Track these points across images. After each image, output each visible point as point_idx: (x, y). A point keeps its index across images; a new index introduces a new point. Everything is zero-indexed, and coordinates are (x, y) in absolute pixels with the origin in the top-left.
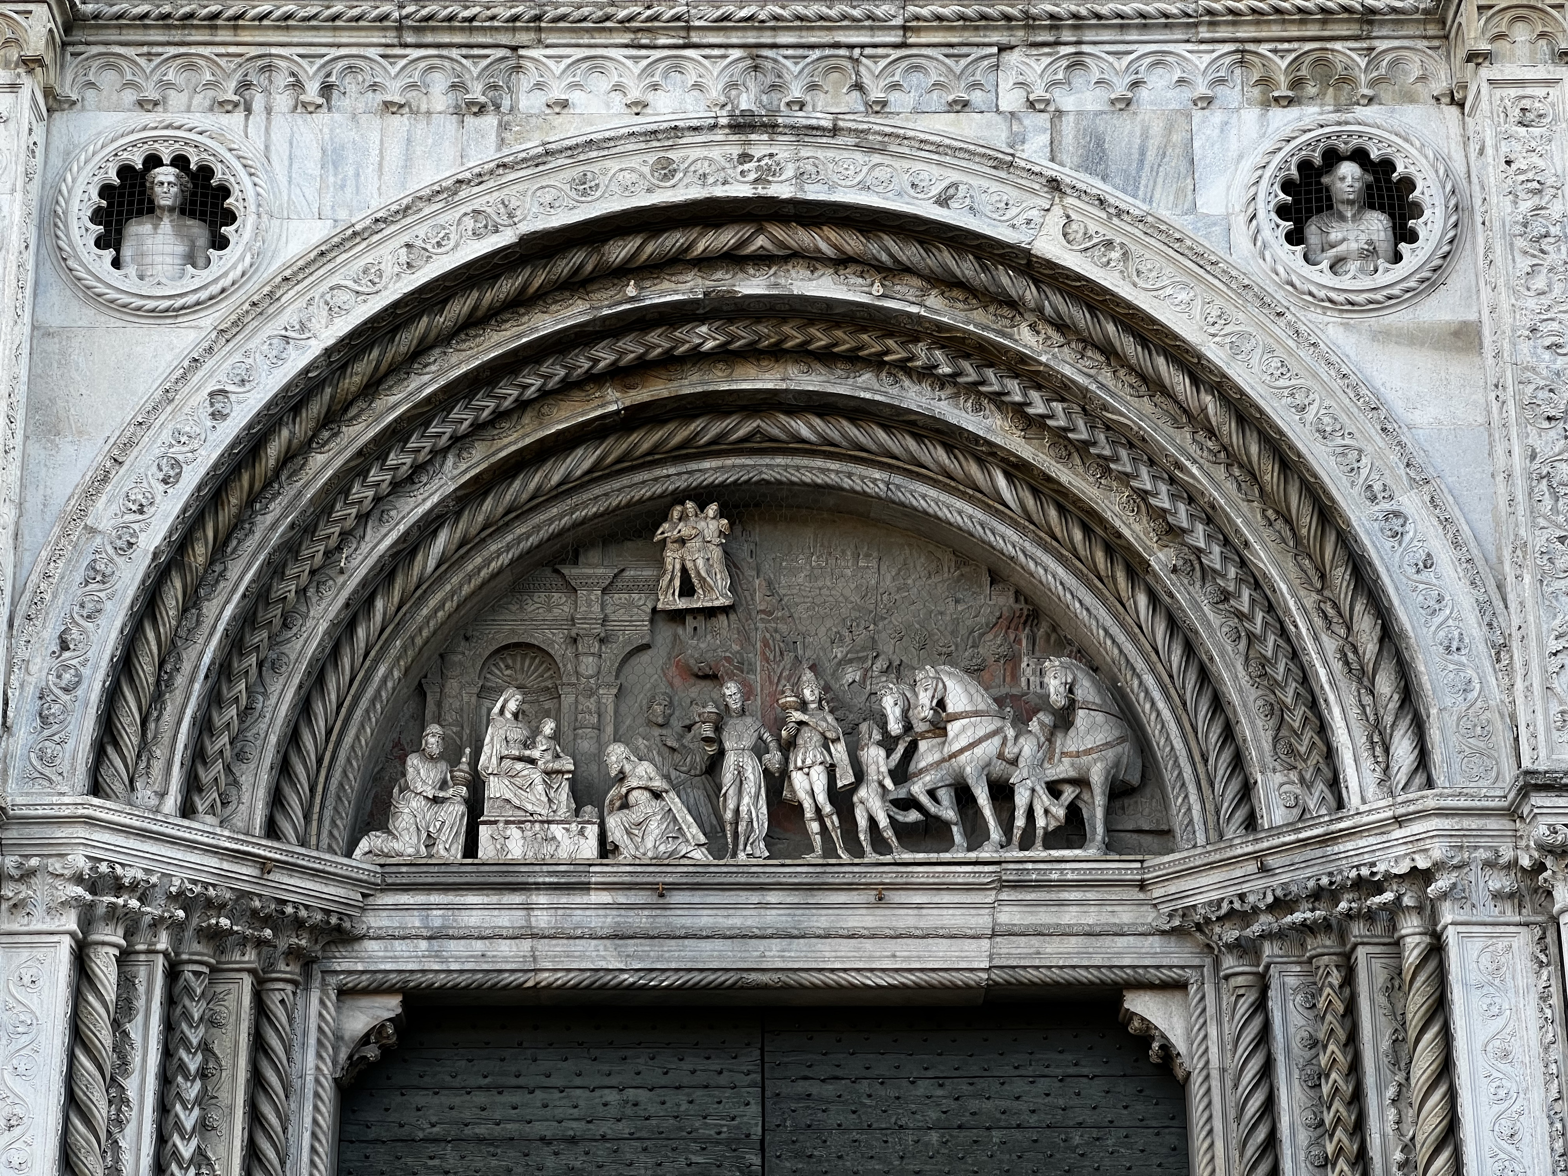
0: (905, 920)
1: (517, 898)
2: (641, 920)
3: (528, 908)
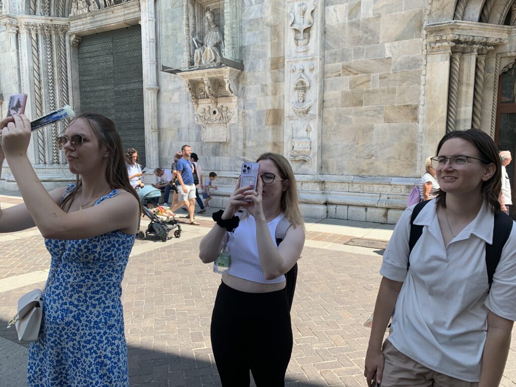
0: (116, 15)
1: (81, 20)
2: (92, 20)
3: (83, 21)
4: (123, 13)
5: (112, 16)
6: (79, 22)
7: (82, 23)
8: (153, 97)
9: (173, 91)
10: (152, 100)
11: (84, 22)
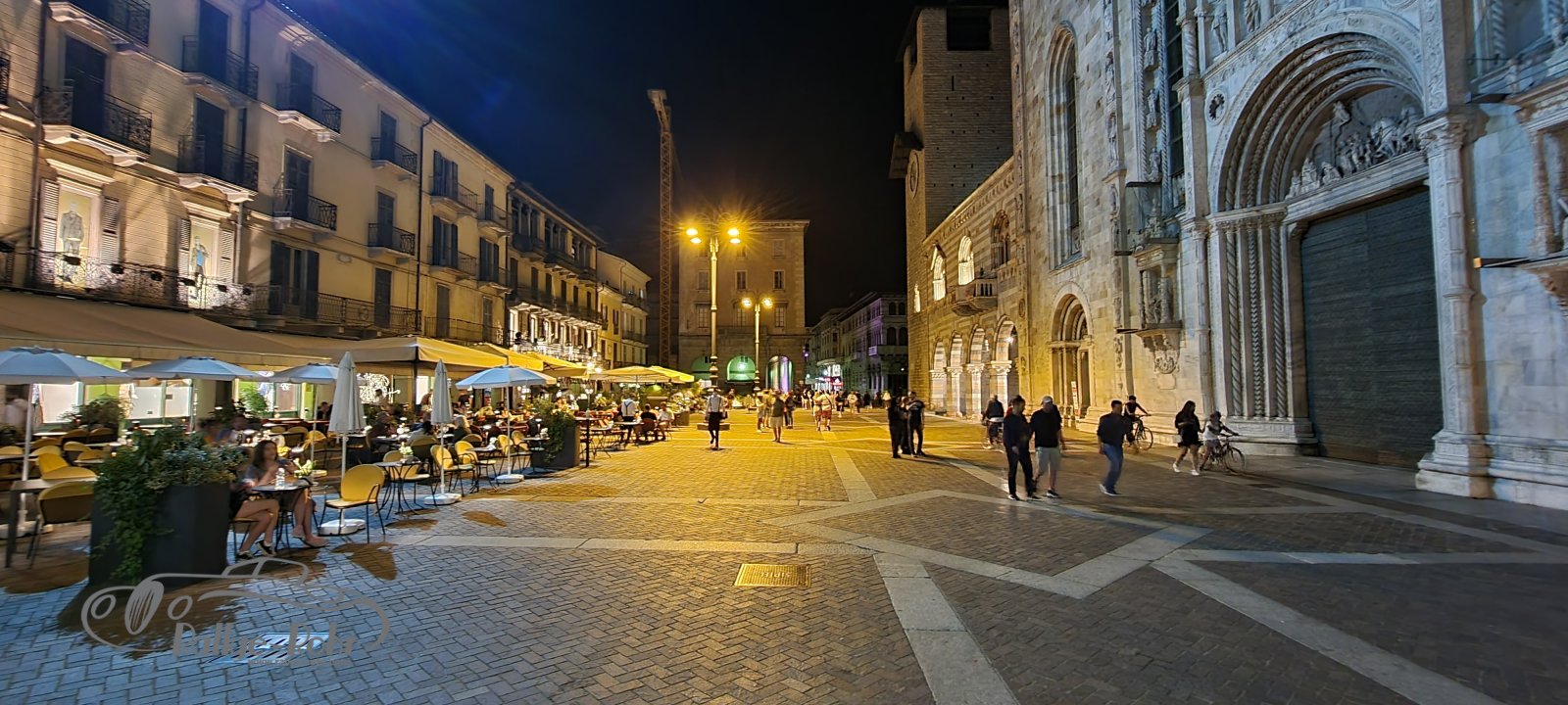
1: (1307, 200)
2: (1328, 197)
3: (1310, 201)
4: (1390, 175)
5: (1369, 182)
6: (1303, 203)
7: (1308, 204)
8: (1458, 310)
9: (1510, 295)
10: (1458, 314)
11: (1314, 202)
